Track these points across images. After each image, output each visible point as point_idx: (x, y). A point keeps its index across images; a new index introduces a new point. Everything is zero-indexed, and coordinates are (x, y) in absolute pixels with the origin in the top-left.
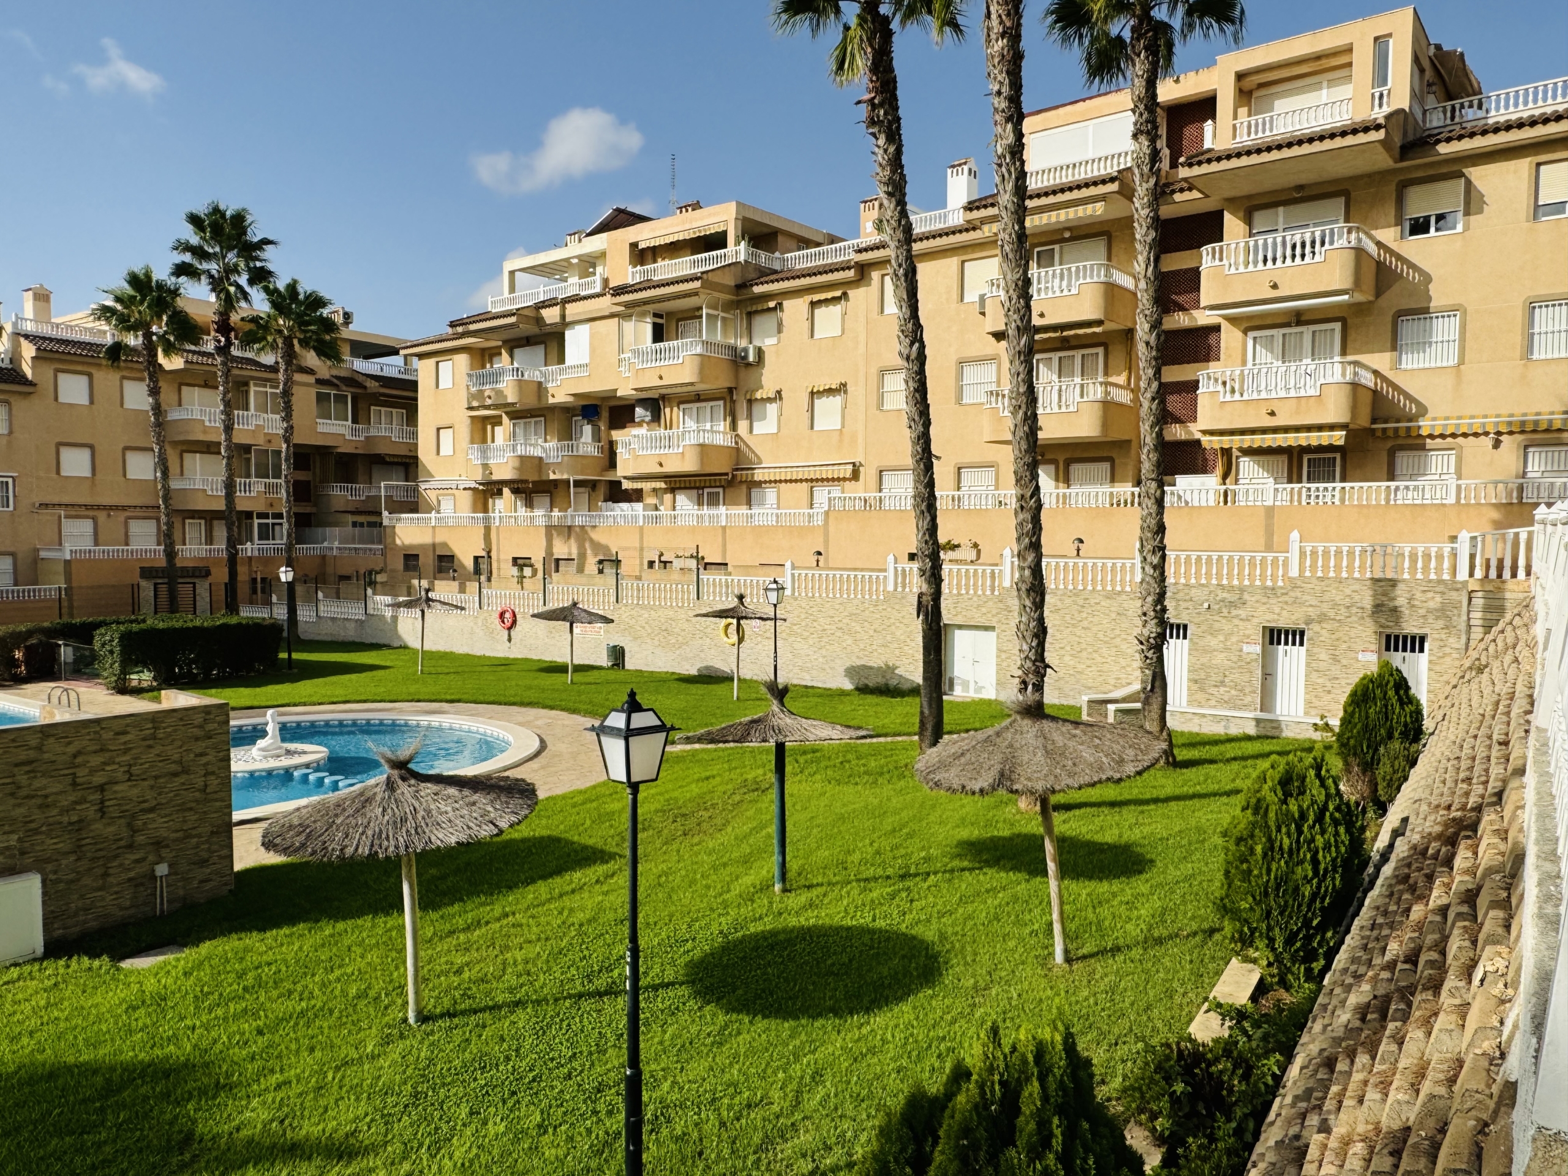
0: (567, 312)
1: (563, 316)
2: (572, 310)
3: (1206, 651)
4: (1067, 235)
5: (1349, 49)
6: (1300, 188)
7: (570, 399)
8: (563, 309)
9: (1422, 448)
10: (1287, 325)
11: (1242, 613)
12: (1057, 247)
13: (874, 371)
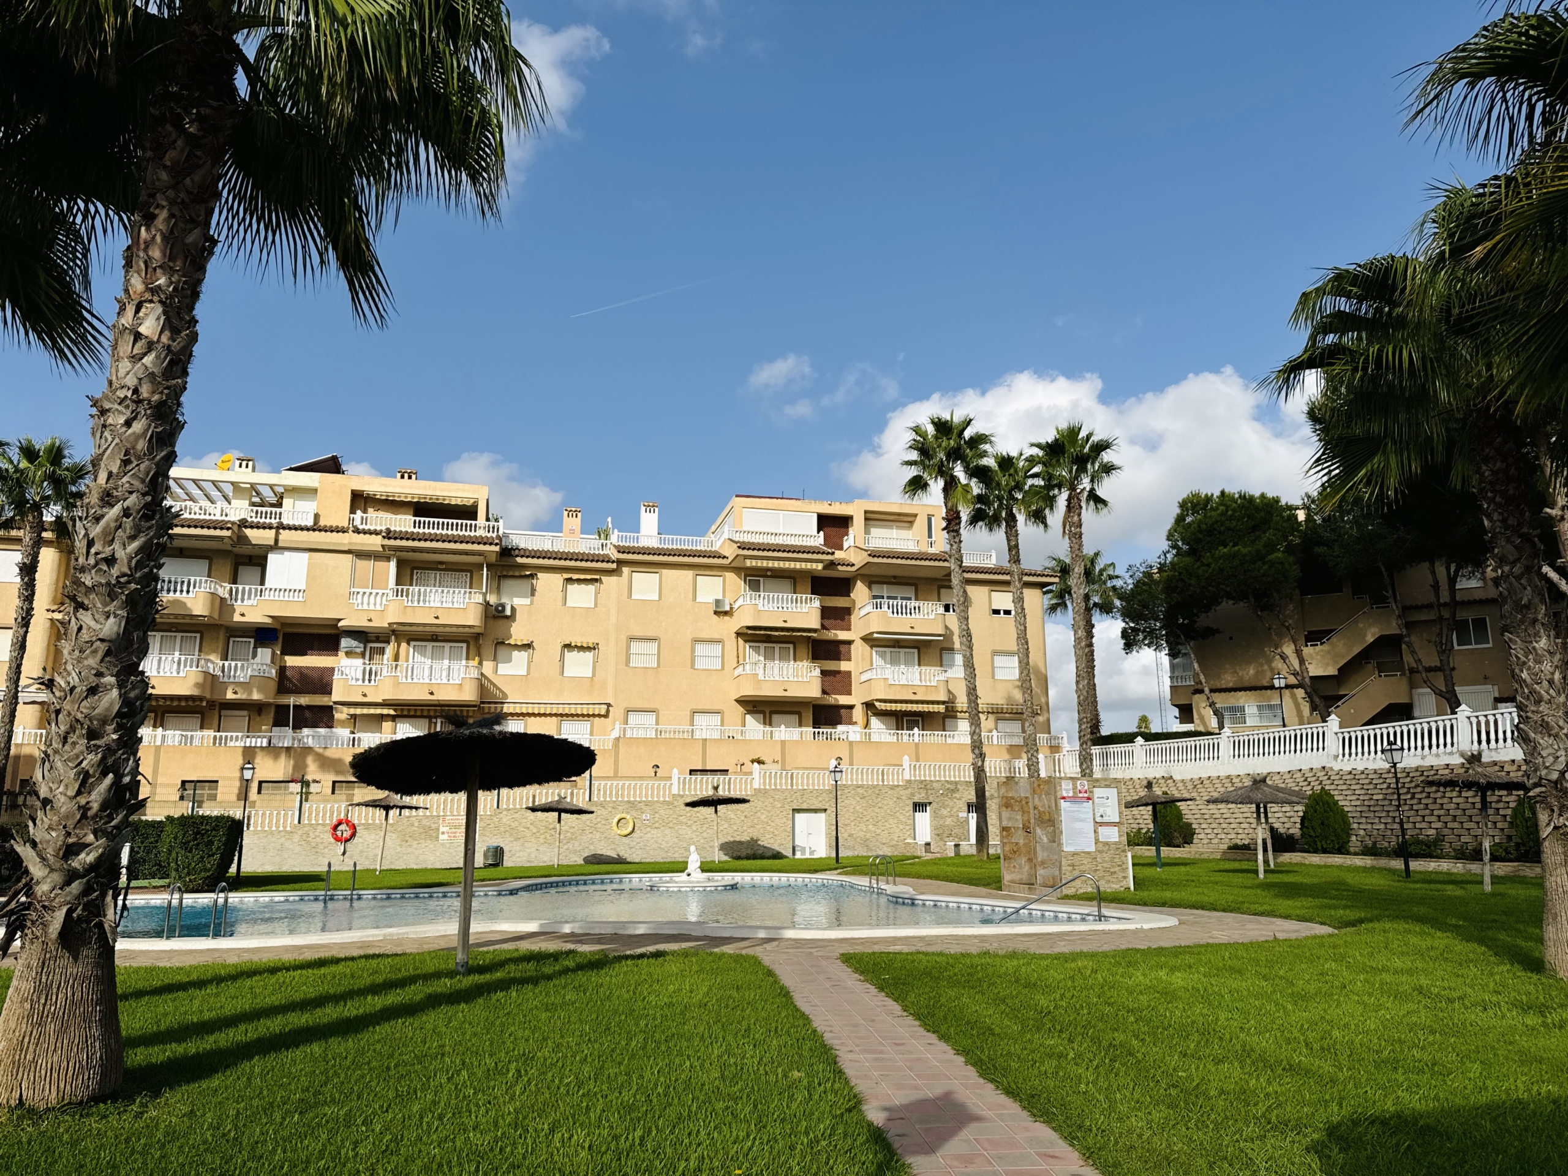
0: (281, 537)
1: (276, 541)
2: (285, 535)
3: (943, 817)
4: (769, 573)
5: (916, 516)
6: (895, 577)
7: (268, 620)
8: (277, 534)
9: (955, 717)
10: (894, 647)
11: (957, 796)
12: (761, 579)
13: (623, 637)
